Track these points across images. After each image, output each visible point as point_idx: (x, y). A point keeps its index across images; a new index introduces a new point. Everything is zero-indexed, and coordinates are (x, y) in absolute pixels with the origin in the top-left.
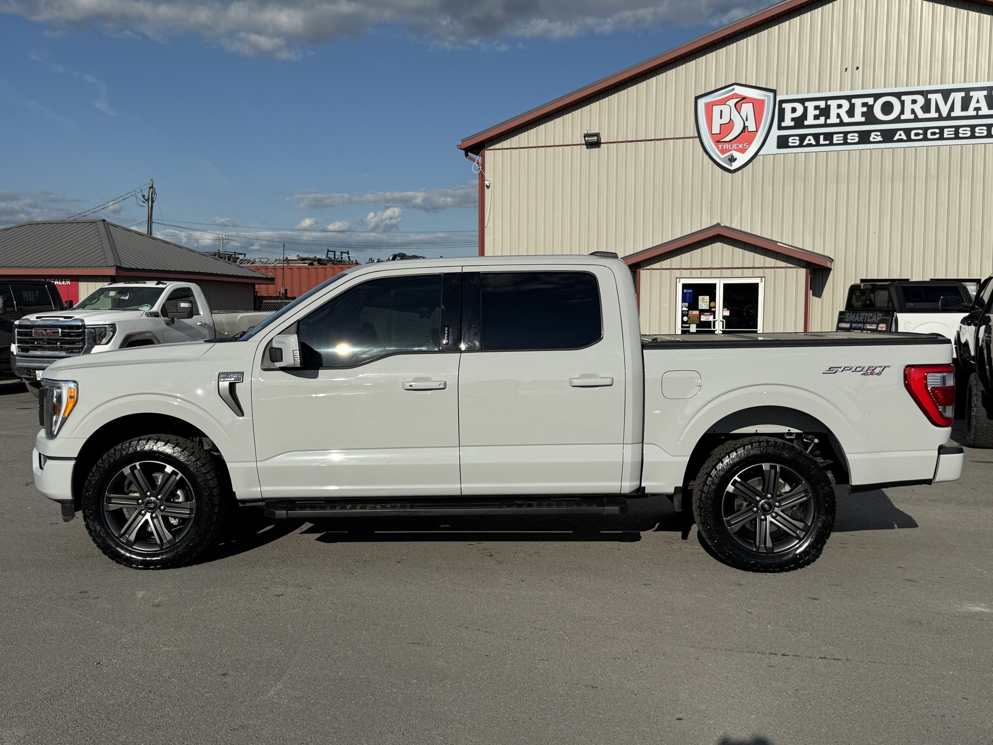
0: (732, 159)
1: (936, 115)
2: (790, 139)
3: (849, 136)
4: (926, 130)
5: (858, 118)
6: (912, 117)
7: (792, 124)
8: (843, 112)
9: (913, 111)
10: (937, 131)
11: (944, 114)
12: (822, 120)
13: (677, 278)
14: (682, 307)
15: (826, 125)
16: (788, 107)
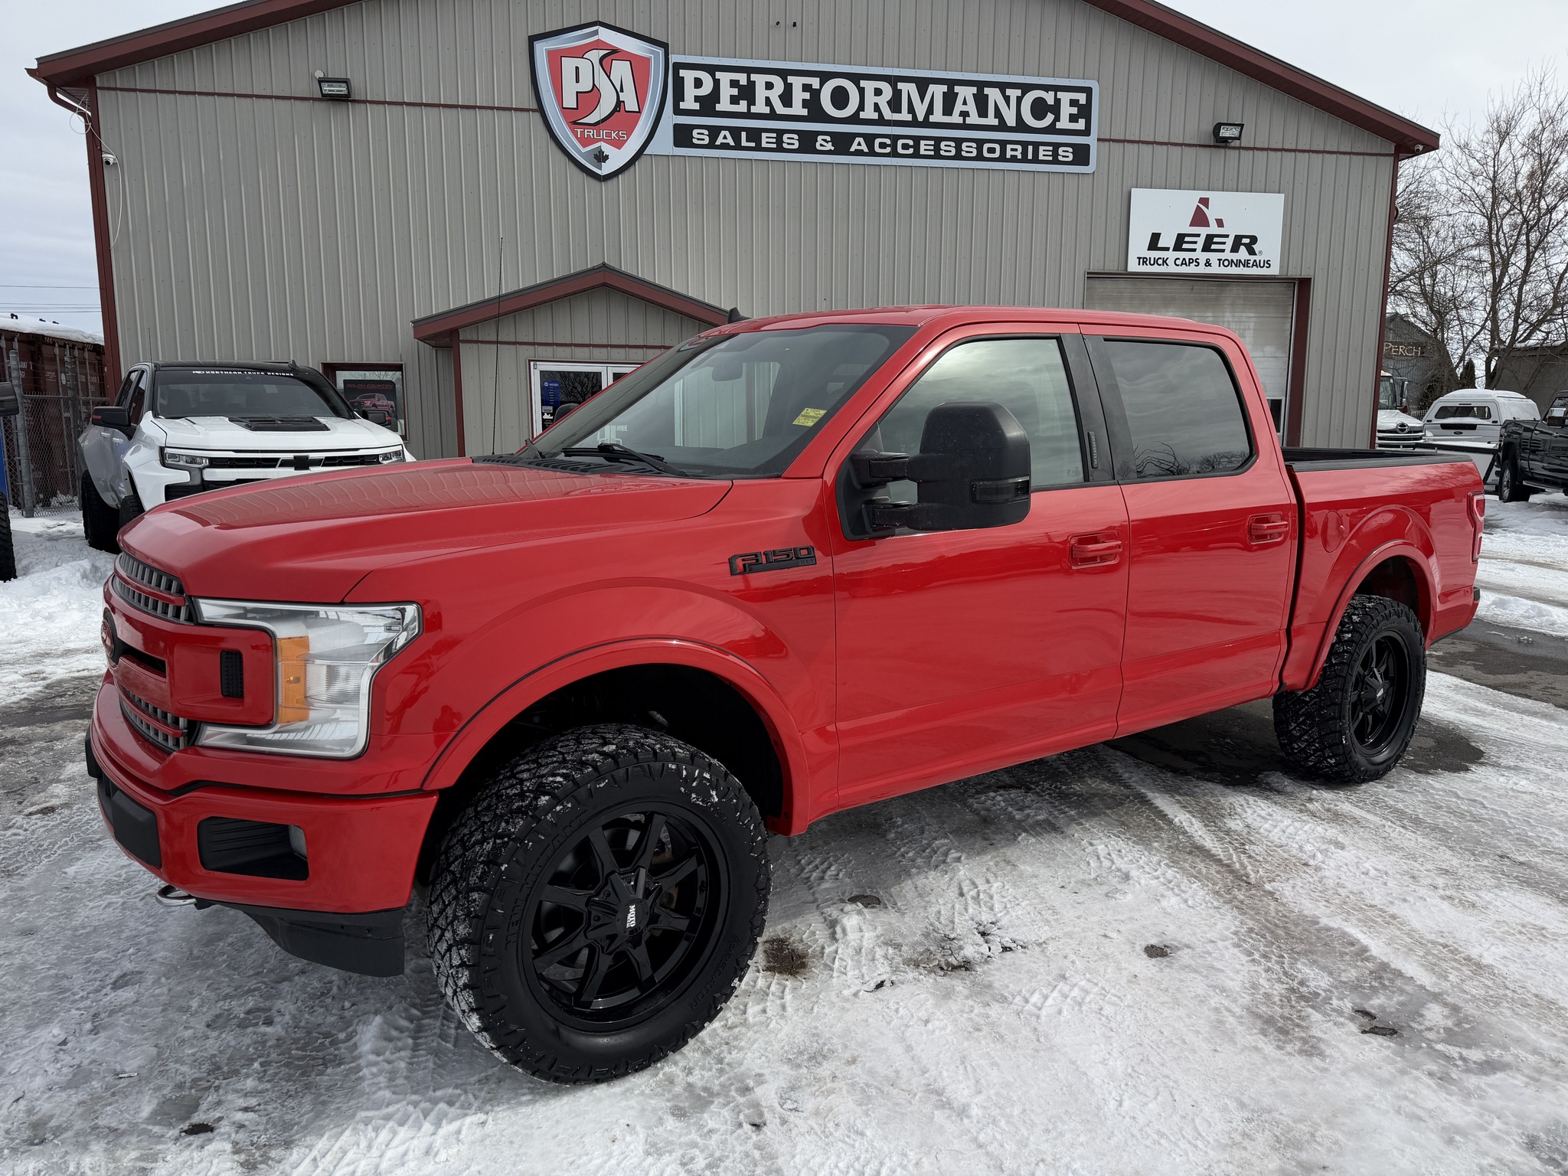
0: (601, 157)
1: (909, 118)
2: (695, 132)
3: (785, 137)
4: (895, 138)
5: (798, 109)
6: (875, 116)
7: (696, 106)
8: (775, 95)
9: (877, 108)
10: (911, 142)
11: (921, 118)
12: (742, 107)
13: (530, 361)
14: (543, 414)
15: (748, 115)
16: (689, 76)
